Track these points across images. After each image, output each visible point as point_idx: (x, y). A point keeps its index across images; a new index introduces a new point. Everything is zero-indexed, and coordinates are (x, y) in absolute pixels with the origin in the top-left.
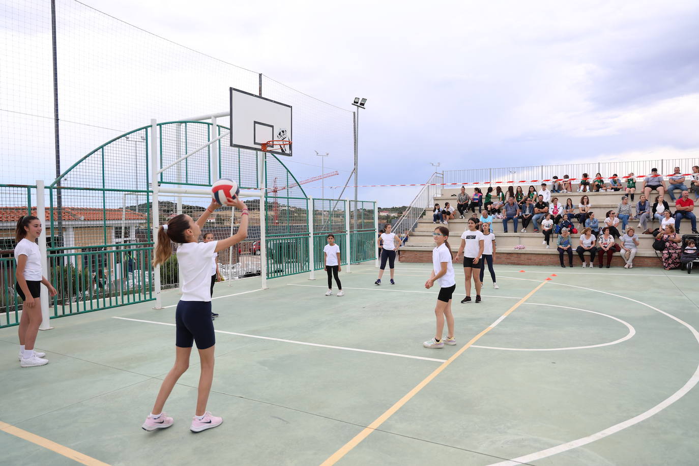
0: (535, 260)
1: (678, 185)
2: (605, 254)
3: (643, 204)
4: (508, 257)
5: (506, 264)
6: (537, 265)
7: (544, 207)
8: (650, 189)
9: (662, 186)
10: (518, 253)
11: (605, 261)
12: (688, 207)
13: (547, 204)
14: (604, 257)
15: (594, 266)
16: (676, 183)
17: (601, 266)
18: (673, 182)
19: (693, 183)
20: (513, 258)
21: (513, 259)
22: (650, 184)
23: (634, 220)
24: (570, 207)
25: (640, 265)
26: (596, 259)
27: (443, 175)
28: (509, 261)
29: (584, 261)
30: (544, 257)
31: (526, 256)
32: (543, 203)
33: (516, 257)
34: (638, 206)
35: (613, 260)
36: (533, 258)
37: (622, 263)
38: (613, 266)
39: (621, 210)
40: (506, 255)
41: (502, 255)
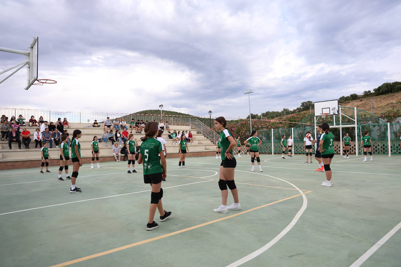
22: (106, 124)
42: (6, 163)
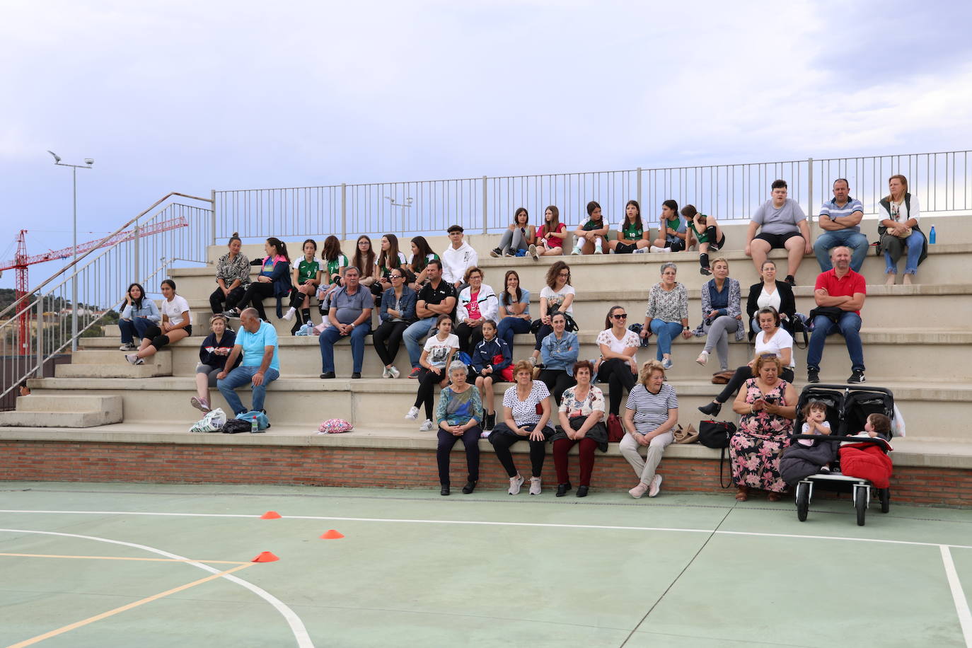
0: (374, 468)
1: (841, 234)
2: (575, 450)
3: (720, 288)
4: (295, 461)
5: (289, 484)
6: (381, 486)
7: (444, 297)
8: (765, 244)
9: (800, 235)
10: (322, 448)
11: (574, 473)
12: (846, 298)
13: (452, 291)
14: (570, 459)
15: (544, 488)
16: (839, 227)
17: (563, 489)
18: (829, 223)
19: (882, 229)
20: (308, 463)
21: (311, 465)
22: (769, 228)
23: (695, 340)
24: (515, 299)
25: (680, 485)
26: (548, 466)
27: (213, 202)
28: (296, 472)
29: (512, 473)
30: (401, 461)
31: (349, 456)
32: (443, 285)
33: (319, 461)
34: (708, 294)
35: (599, 471)
36: (369, 461)
37: (624, 478)
38: (598, 491)
39: (657, 306)
40: (287, 453)
41: (278, 455)
42: (83, 450)
